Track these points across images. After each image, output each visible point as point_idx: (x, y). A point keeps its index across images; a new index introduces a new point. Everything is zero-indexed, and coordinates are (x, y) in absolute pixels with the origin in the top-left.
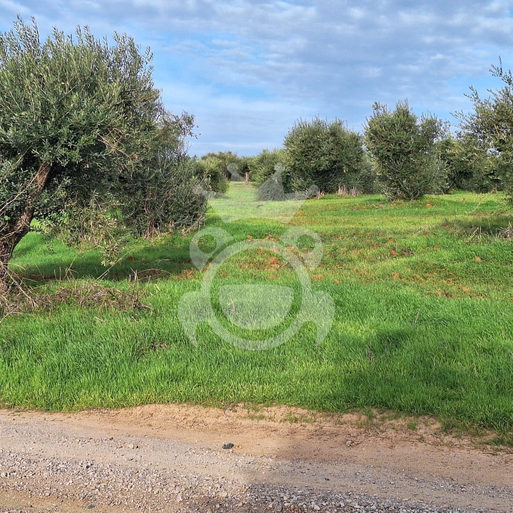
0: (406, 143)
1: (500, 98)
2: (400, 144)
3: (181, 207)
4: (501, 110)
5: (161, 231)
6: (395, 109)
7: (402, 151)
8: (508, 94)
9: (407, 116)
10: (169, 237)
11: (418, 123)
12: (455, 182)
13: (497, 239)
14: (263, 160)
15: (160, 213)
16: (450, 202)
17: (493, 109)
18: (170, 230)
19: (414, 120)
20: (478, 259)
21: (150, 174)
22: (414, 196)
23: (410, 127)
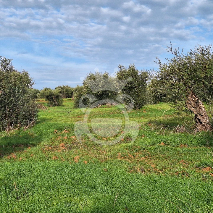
0: (134, 83)
1: (171, 62)
2: (131, 84)
3: (24, 116)
4: (172, 69)
5: (14, 128)
6: (129, 68)
7: (132, 87)
8: (175, 61)
9: (134, 71)
10: (18, 131)
11: (139, 74)
12: (159, 99)
13: (172, 132)
14: (76, 90)
15: (13, 119)
16: (155, 110)
17: (168, 68)
18: (19, 127)
19: (137, 73)
20: (162, 144)
21: (8, 100)
22: (138, 107)
23: (136, 76)
